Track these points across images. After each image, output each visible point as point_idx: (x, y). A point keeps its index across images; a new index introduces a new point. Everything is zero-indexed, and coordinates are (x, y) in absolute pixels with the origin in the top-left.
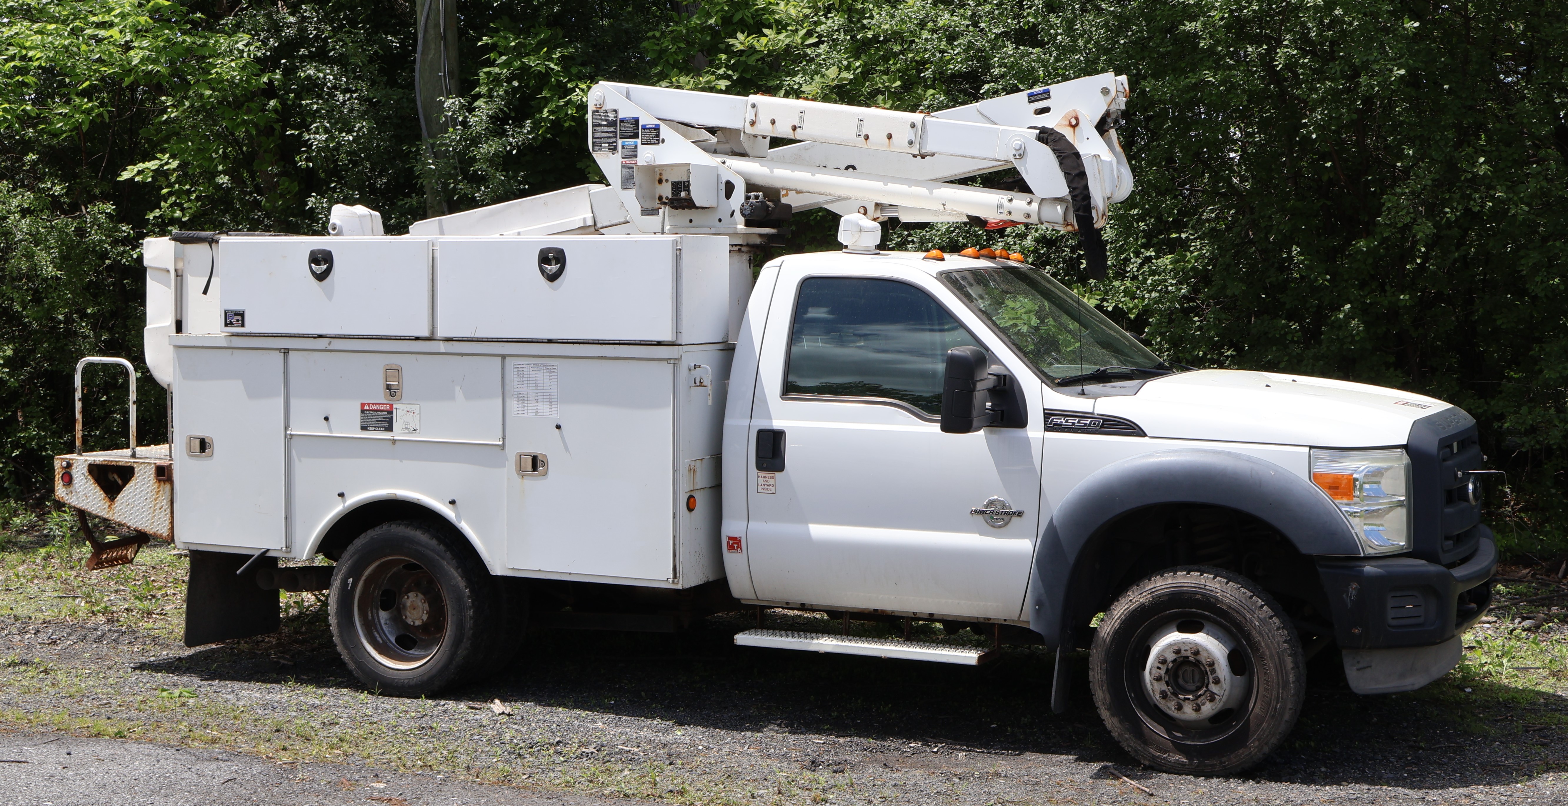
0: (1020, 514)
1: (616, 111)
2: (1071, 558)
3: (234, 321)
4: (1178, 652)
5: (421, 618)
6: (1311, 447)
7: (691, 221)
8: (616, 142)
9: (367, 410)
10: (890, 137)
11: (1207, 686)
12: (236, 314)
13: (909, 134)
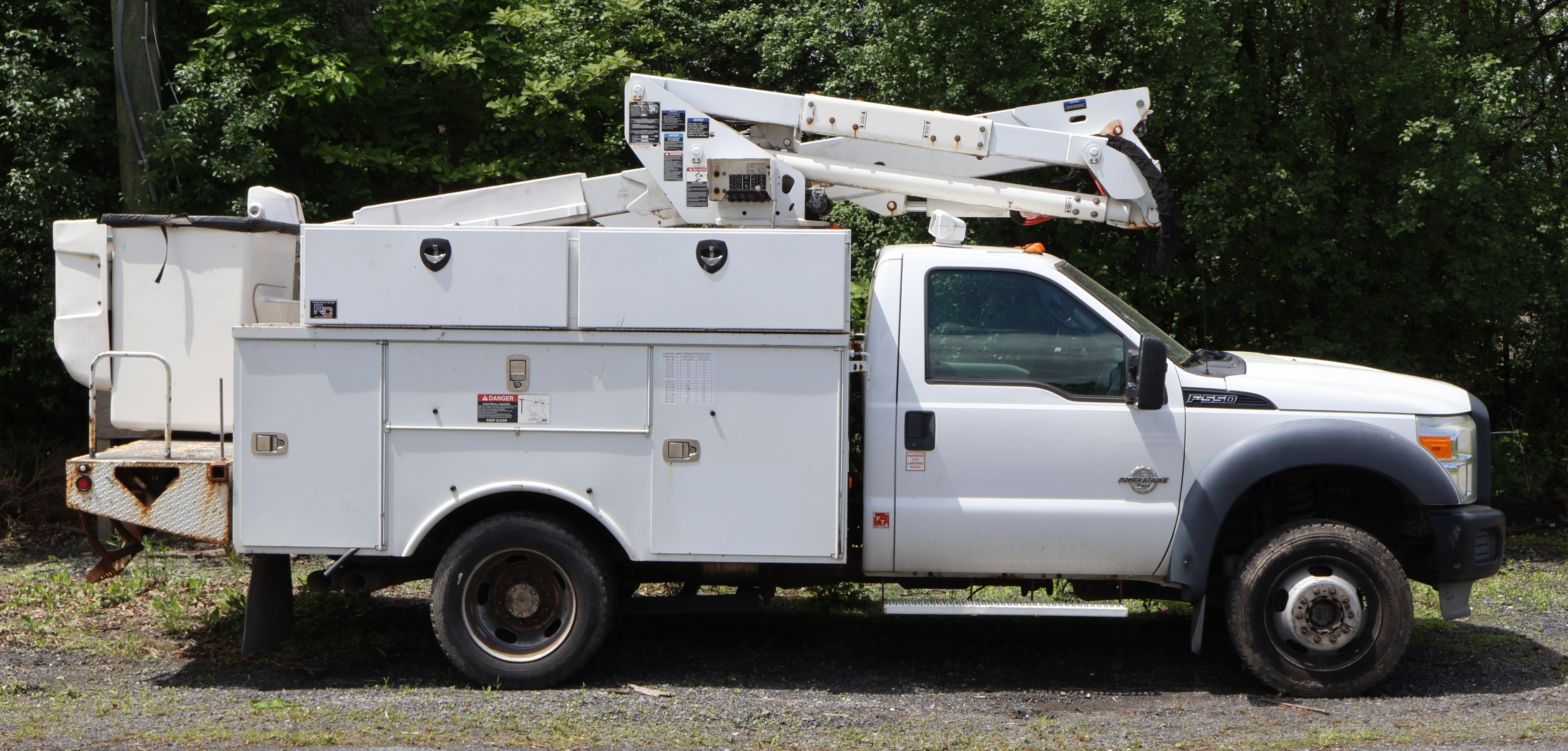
0: (1165, 480)
1: (658, 104)
2: (1221, 518)
3: (323, 312)
4: (1316, 593)
5: (530, 610)
6: (1417, 415)
7: (744, 213)
8: (658, 134)
9: (485, 402)
10: (958, 139)
11: (1342, 621)
12: (326, 304)
13: (979, 137)
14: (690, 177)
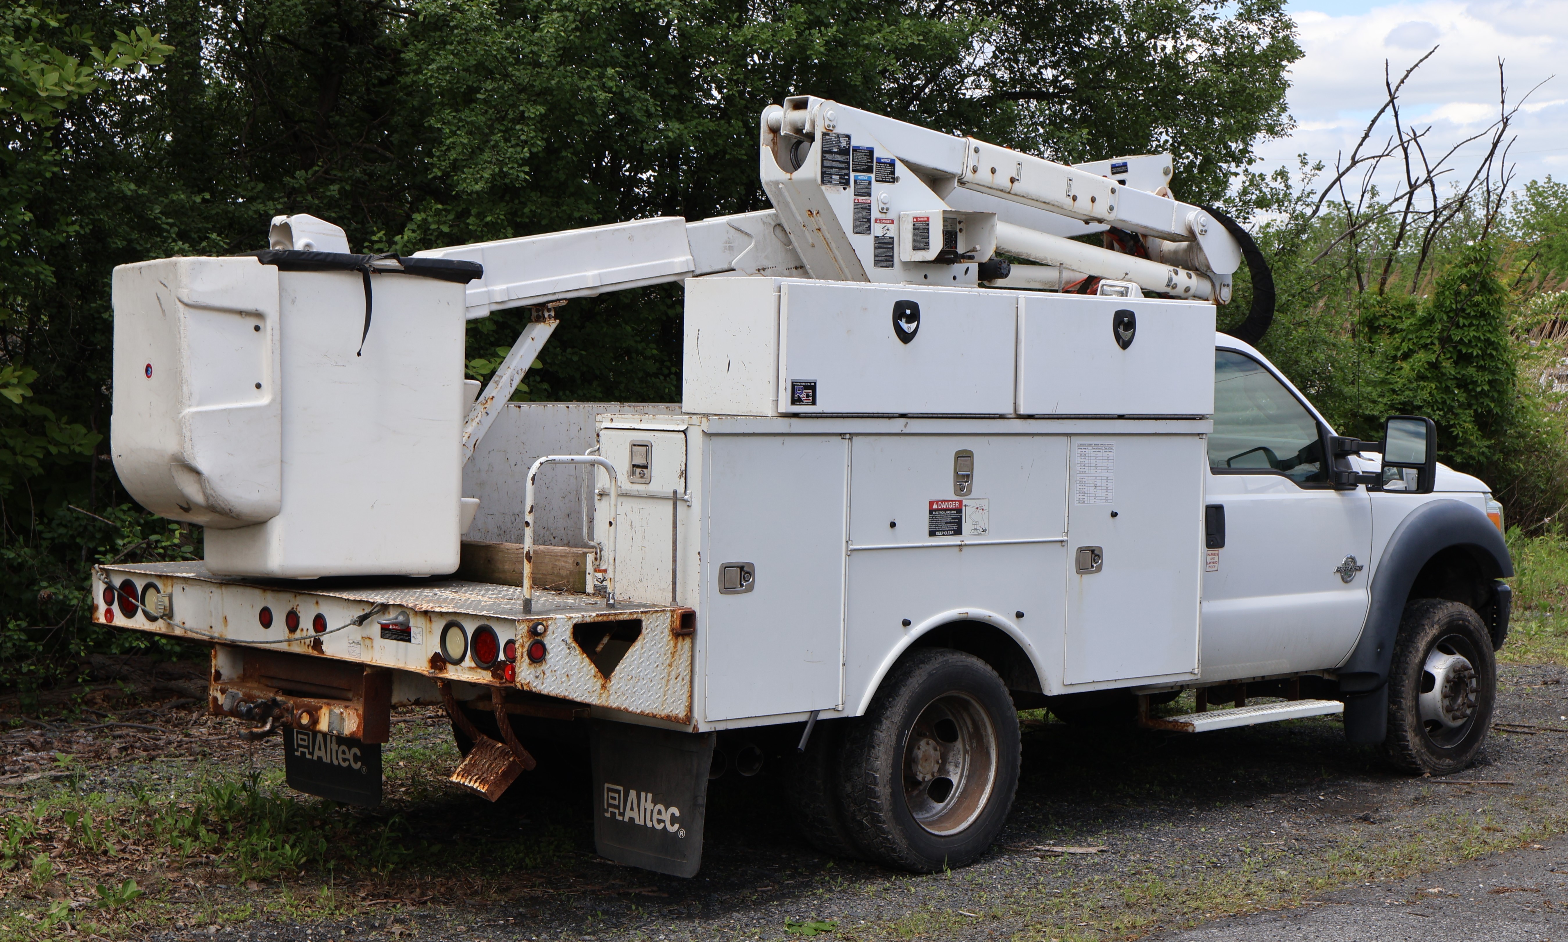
0: (1360, 567)
1: (848, 137)
3: (803, 396)
4: (1455, 671)
6: (1483, 493)
8: (848, 175)
9: (936, 510)
10: (1092, 200)
11: (1467, 696)
12: (806, 387)
13: (1111, 199)
14: (877, 230)
